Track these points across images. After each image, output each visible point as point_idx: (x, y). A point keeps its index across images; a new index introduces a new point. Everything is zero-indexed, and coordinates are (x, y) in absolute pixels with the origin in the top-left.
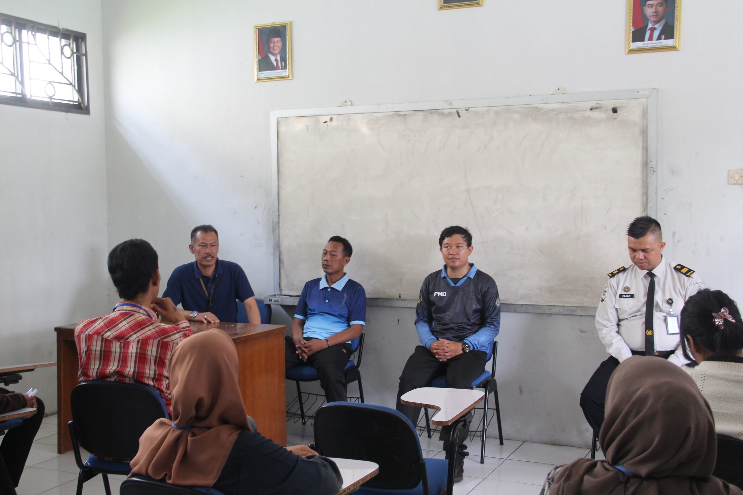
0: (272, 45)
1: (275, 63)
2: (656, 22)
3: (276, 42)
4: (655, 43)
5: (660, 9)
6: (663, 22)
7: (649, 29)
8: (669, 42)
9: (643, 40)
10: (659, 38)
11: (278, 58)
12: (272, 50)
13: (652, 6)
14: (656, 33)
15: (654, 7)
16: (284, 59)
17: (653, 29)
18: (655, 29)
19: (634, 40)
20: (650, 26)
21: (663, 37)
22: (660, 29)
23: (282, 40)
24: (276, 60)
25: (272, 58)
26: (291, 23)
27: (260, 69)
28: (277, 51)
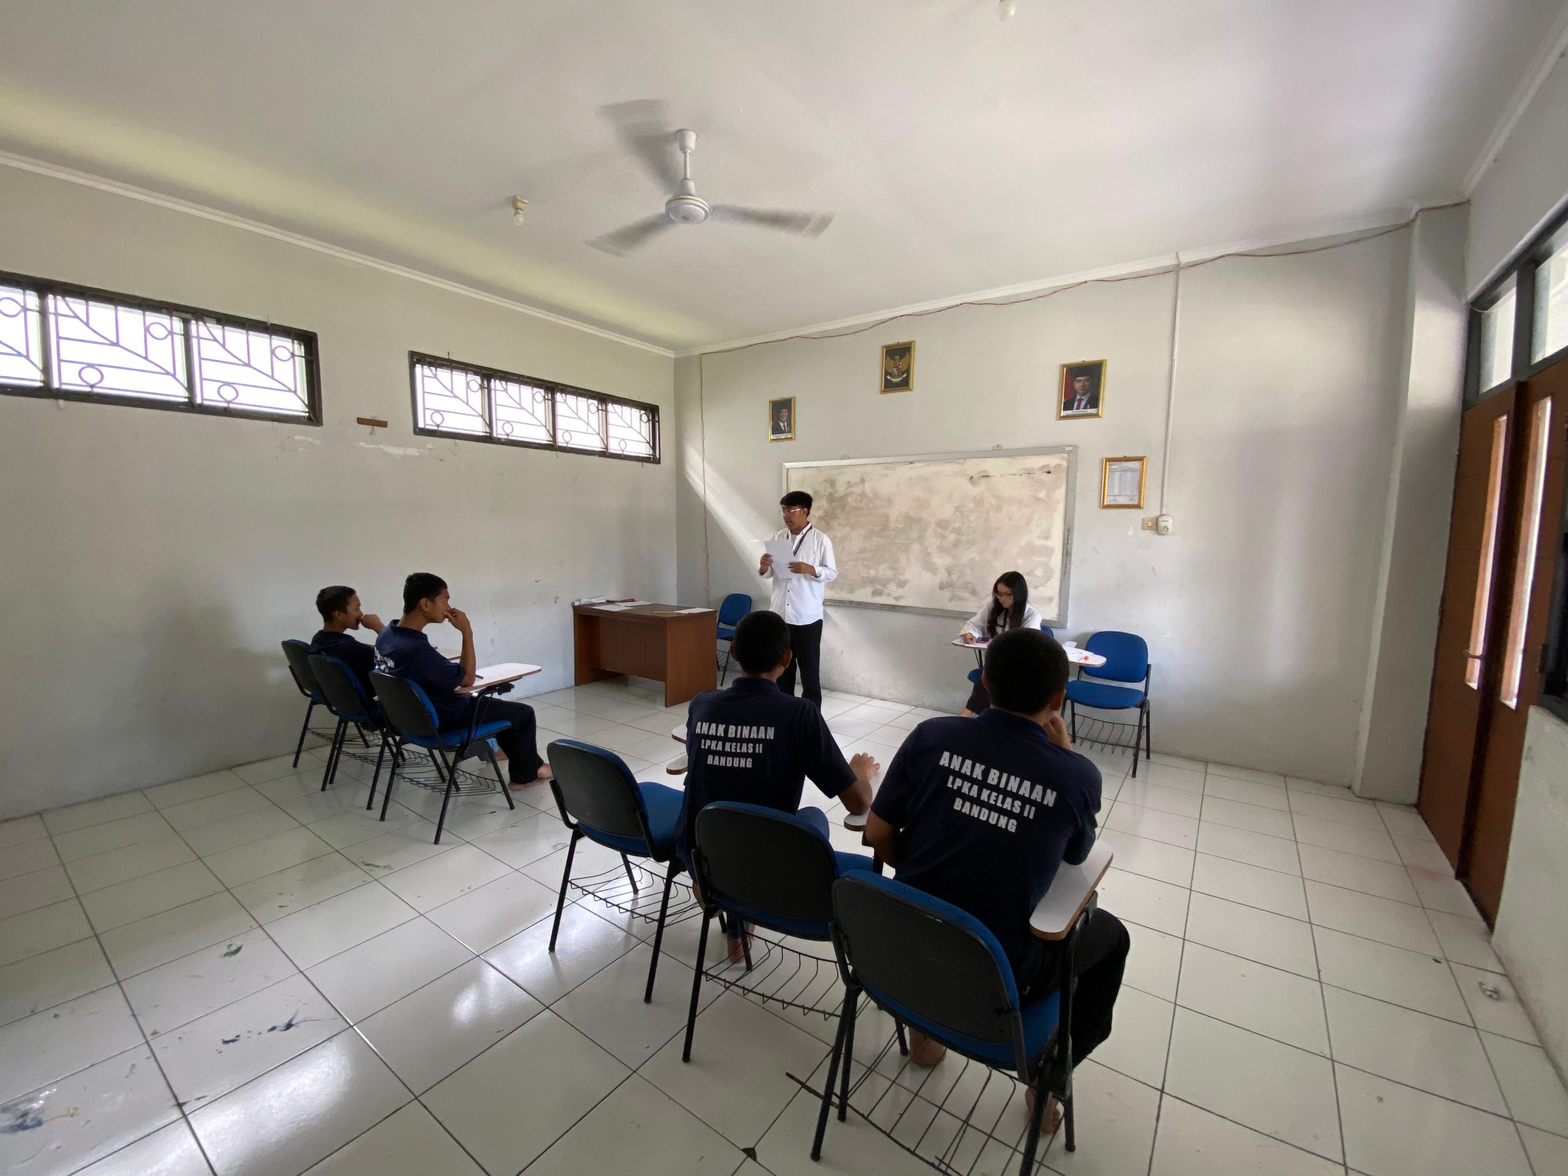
0: (781, 414)
1: (783, 428)
2: (1083, 395)
3: (785, 412)
4: (1081, 411)
5: (1087, 384)
6: (1089, 395)
7: (1078, 400)
8: (1093, 411)
9: (1073, 409)
10: (1085, 407)
11: (786, 424)
12: (781, 419)
13: (1080, 381)
14: (1083, 403)
15: (1082, 382)
16: (789, 425)
17: (1080, 401)
18: (1082, 400)
19: (1065, 409)
20: (1078, 397)
21: (1088, 406)
22: (1086, 400)
23: (788, 411)
24: (784, 426)
25: (782, 424)
26: (795, 398)
27: (773, 433)
28: (785, 419)
